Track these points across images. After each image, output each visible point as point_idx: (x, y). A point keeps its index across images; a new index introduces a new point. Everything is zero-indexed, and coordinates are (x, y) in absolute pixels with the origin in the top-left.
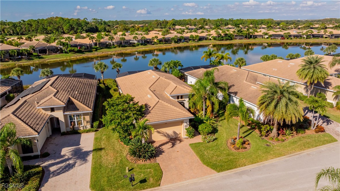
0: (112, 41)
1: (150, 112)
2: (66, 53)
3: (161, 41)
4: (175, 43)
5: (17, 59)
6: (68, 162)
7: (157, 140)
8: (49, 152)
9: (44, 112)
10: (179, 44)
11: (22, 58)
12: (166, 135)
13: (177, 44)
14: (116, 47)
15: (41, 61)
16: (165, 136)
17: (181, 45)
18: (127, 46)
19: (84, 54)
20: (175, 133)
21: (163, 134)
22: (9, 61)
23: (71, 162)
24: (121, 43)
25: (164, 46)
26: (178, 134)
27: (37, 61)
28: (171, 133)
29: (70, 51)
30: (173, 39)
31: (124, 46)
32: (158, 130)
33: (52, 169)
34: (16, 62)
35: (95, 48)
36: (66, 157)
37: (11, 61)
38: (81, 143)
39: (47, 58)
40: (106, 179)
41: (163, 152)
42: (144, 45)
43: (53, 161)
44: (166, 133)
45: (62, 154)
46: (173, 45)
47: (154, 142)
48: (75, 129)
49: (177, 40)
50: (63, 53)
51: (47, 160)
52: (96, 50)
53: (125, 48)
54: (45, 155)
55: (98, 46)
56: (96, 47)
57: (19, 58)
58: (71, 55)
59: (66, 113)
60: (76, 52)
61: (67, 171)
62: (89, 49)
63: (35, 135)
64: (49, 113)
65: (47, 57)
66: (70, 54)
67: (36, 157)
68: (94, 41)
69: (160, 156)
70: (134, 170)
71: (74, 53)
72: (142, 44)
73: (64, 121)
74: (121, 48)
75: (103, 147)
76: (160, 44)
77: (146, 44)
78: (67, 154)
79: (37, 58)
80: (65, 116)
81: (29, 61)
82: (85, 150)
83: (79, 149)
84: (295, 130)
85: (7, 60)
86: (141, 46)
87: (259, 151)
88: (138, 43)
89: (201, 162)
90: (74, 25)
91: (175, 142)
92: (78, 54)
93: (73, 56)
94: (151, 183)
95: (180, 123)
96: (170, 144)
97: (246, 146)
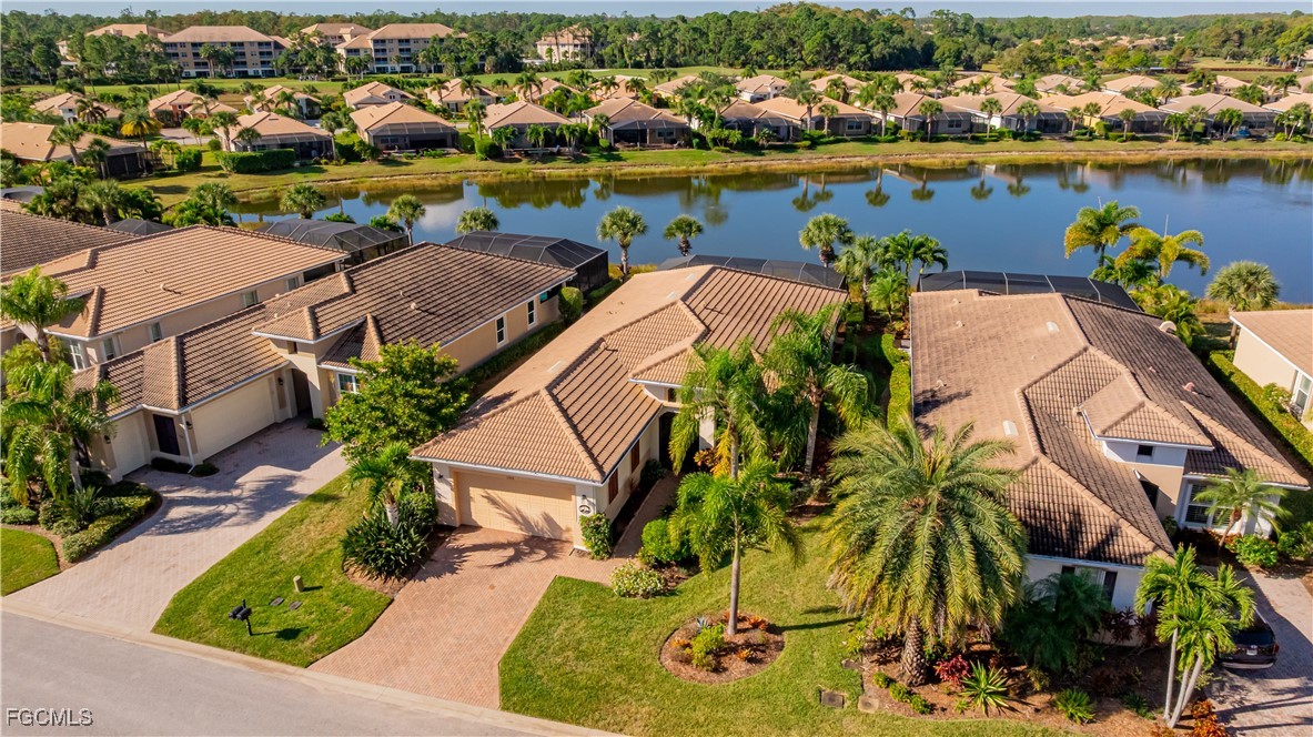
0: (885, 114)
1: (476, 425)
2: (703, 145)
3: (1113, 127)
4: (1188, 141)
5: (545, 155)
6: (222, 507)
7: (488, 527)
8: (222, 466)
9: (273, 347)
10: (1203, 146)
11: (559, 153)
12: (519, 518)
13: (1192, 145)
14: (902, 138)
15: (611, 166)
16: (516, 521)
17: (1216, 149)
18: (945, 139)
20: (548, 519)
21: (507, 511)
22: (519, 161)
23: (229, 509)
24: (923, 125)
25: (1118, 150)
26: (560, 527)
27: (595, 166)
28: (536, 518)
29: (716, 142)
30: (1179, 120)
31: (935, 139)
32: (494, 493)
33: (175, 512)
34: (539, 165)
35: (811, 138)
36: (237, 493)
37: (525, 160)
38: (314, 465)
39: (630, 162)
40: (230, 587)
41: (454, 571)
42: (1023, 140)
44: (519, 511)
45: (239, 481)
46: (1173, 148)
47: (474, 528)
49: (1206, 129)
50: (692, 146)
51: (193, 486)
52: (815, 143)
53: (934, 146)
54: (207, 470)
55: (825, 131)
56: (817, 133)
57: (552, 154)
58: (715, 156)
60: (736, 149)
61: (193, 530)
62: (785, 137)
63: (173, 409)
64: (286, 355)
66: (714, 151)
68: (815, 113)
69: (430, 579)
70: (317, 593)
71: (726, 151)
72: (1016, 136)
73: (318, 387)
74: (918, 144)
75: (344, 494)
76: (1107, 138)
77: (1035, 135)
78: (249, 485)
79: (602, 156)
80: (323, 374)
81: (572, 165)
82: (298, 487)
83: (289, 480)
84: (1044, 690)
85: (517, 156)
86: (1008, 143)
87: (756, 704)
88: (1005, 130)
89: (504, 651)
90: (840, 36)
91: (532, 552)
92: (739, 156)
93: (716, 162)
94: (301, 646)
95: (563, 491)
96: (510, 552)
97: (736, 665)
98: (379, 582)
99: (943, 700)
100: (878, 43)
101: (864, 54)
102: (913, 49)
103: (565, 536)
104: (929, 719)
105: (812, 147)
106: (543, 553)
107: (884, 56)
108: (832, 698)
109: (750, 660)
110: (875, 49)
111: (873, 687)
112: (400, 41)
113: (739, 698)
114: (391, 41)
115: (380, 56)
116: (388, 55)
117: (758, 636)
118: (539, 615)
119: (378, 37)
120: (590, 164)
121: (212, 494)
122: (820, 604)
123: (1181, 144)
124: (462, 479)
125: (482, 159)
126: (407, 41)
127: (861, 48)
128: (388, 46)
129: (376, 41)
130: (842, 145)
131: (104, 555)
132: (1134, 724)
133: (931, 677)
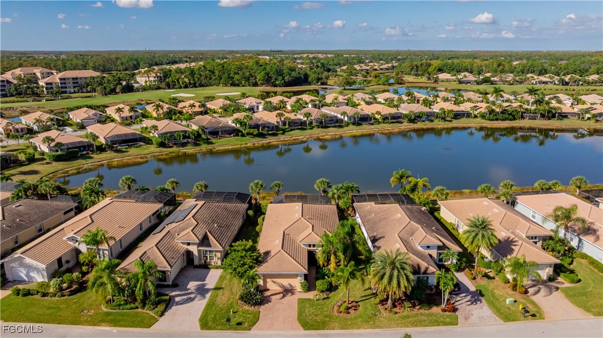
0: (308, 118)
1: (267, 262)
2: (243, 135)
3: (385, 119)
4: (410, 122)
5: (183, 143)
6: (190, 296)
8: (178, 283)
9: (181, 245)
10: (415, 124)
11: (188, 142)
12: (282, 286)
13: (412, 124)
14: (314, 127)
15: (209, 147)
16: (280, 287)
17: (419, 125)
18: (329, 127)
19: (265, 139)
20: (290, 285)
21: (278, 284)
22: (172, 147)
23: (192, 296)
24: (321, 123)
25: (388, 127)
26: (293, 286)
27: (204, 147)
28: (286, 285)
29: (248, 134)
30: (406, 116)
31: (326, 127)
32: (274, 280)
33: (177, 299)
34: (181, 148)
35: (283, 130)
36: (190, 291)
37: (175, 147)
38: (206, 279)
39: (217, 144)
40: (213, 316)
41: (270, 302)
42: (356, 126)
43: (180, 293)
44: (281, 284)
45: (188, 287)
46: (406, 126)
47: (268, 290)
48: (207, 263)
49: (415, 118)
50: (239, 136)
51: (175, 291)
52: (284, 132)
53: (326, 130)
54: (175, 286)
55: (287, 127)
56: (284, 127)
58: (249, 140)
59: (200, 248)
60: (256, 136)
61: (188, 303)
62: (274, 130)
63: (169, 268)
64: (186, 246)
65: (217, 142)
66: (247, 137)
67: (168, 286)
68: (282, 119)
69: (266, 305)
70: (238, 313)
71: (253, 137)
72: (354, 124)
73: (197, 255)
74: (320, 129)
75: (223, 286)
76: (384, 123)
77: (360, 123)
78: (192, 288)
79: (205, 143)
80: (199, 251)
81: (195, 147)
82: (207, 287)
83: (204, 285)
84: (419, 305)
85: (171, 145)
86: (351, 127)
87: (360, 319)
88: (349, 122)
89: (296, 318)
90: (271, 73)
91: (287, 294)
92: (258, 139)
93: (250, 142)
94: (245, 326)
95: (295, 276)
96: (282, 295)
97: (351, 311)
98: (253, 307)
99: (398, 311)
100: (287, 76)
101: (282, 80)
102: (300, 77)
103: (295, 288)
104: (397, 315)
105: (283, 134)
106: (290, 294)
107: (290, 81)
108: (375, 315)
109: (355, 310)
110: (286, 78)
111: (383, 311)
112: (73, 79)
113: (356, 318)
114: (68, 79)
115: (63, 85)
116: (67, 85)
117: (354, 304)
118: (300, 309)
119: (62, 77)
120: (202, 146)
121: (183, 292)
122: (364, 295)
123: (408, 124)
124: (265, 277)
125: (157, 147)
126: (77, 79)
127: (280, 78)
128: (67, 81)
129: (61, 79)
130: (294, 132)
131: (166, 313)
132: (437, 309)
133: (394, 306)
